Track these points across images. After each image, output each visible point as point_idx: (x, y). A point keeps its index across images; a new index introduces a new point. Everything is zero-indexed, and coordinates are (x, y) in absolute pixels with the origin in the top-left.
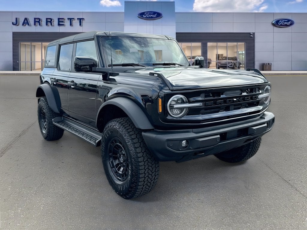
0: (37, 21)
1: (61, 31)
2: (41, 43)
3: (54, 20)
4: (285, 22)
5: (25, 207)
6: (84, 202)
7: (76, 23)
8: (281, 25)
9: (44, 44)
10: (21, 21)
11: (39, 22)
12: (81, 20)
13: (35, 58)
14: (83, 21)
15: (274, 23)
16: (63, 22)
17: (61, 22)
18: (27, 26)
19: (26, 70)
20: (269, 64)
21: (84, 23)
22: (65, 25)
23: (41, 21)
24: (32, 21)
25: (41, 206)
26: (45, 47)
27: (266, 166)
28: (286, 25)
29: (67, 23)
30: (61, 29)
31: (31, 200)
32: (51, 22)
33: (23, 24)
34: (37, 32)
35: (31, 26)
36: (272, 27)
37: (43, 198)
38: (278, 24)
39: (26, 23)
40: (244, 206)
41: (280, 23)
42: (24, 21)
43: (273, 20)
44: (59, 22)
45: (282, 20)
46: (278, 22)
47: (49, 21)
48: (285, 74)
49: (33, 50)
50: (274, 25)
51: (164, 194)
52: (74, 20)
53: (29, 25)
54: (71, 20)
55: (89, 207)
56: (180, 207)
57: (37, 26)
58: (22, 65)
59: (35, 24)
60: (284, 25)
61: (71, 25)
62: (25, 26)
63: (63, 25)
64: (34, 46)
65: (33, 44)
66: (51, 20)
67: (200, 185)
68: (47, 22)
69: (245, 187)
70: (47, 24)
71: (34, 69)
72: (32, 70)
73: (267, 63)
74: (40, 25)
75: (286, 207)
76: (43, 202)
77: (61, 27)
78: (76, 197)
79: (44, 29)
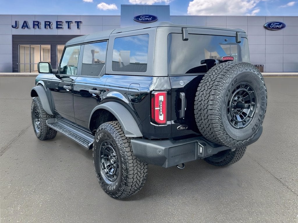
0: (36, 24)
1: (59, 34)
2: (40, 46)
3: (52, 23)
4: (276, 25)
5: (24, 204)
6: (82, 200)
7: (74, 26)
8: (273, 28)
9: (43, 46)
10: (21, 24)
11: (38, 25)
12: (78, 23)
13: (34, 60)
14: (81, 24)
15: (266, 26)
16: (61, 25)
17: (59, 25)
18: (26, 28)
19: (25, 72)
20: (261, 65)
21: (81, 26)
22: (63, 28)
23: (40, 24)
24: (31, 24)
25: (40, 203)
26: (43, 49)
27: (258, 164)
28: (278, 28)
29: (65, 26)
30: (60, 32)
31: (30, 198)
32: (49, 25)
33: (23, 27)
34: (36, 35)
35: (30, 29)
36: (264, 29)
37: (42, 196)
38: (270, 27)
39: (25, 26)
40: (236, 203)
41: (272, 26)
42: (24, 24)
43: (265, 23)
44: (57, 25)
45: (274, 23)
46: (269, 25)
47: (48, 24)
48: (277, 76)
49: (32, 52)
50: (265, 28)
51: (159, 192)
52: (72, 23)
53: (28, 28)
54: (69, 23)
55: (86, 204)
56: (175, 204)
57: (36, 28)
58: (22, 66)
59: (34, 27)
60: (276, 28)
61: (69, 27)
62: (24, 29)
63: (61, 28)
64: (33, 48)
65: (32, 46)
66: (50, 23)
67: (194, 183)
68: (45, 25)
69: (238, 185)
70: (45, 27)
71: (33, 71)
72: (31, 72)
73: (259, 65)
74: (39, 27)
75: (278, 204)
76: (42, 199)
77: (60, 30)
78: (73, 195)
79: (43, 31)
